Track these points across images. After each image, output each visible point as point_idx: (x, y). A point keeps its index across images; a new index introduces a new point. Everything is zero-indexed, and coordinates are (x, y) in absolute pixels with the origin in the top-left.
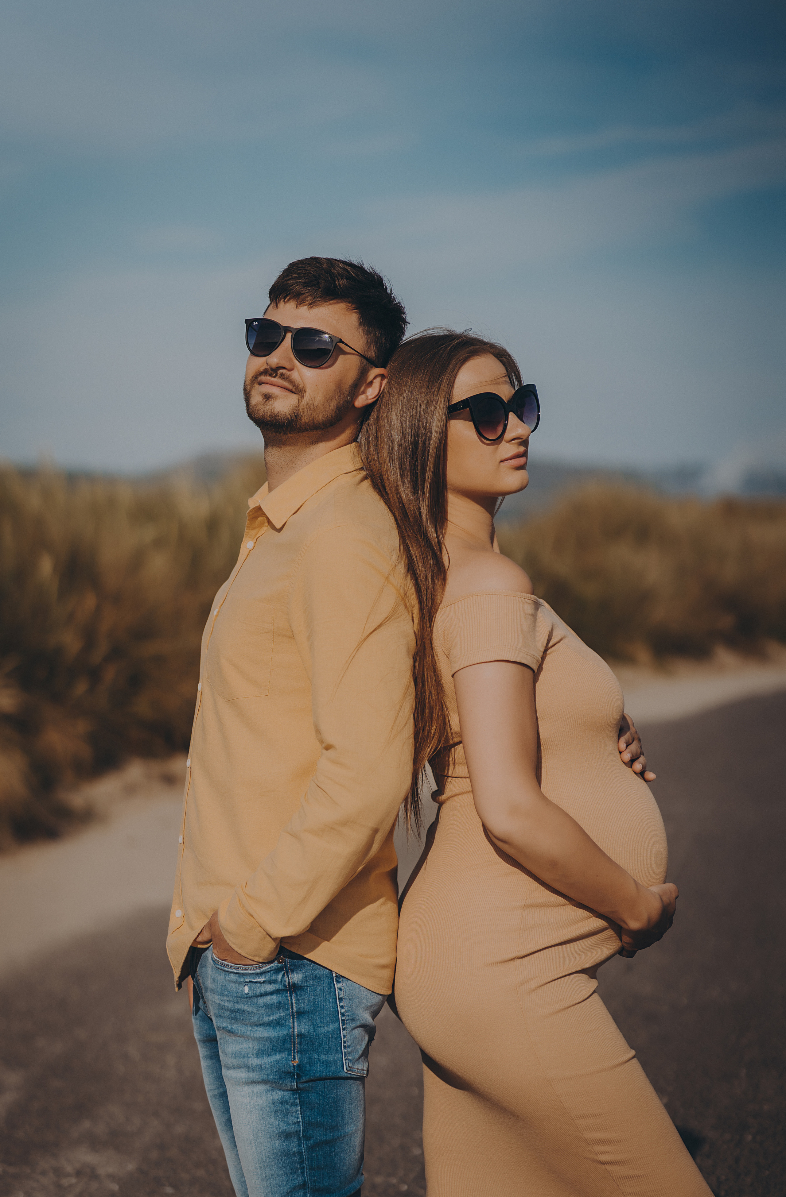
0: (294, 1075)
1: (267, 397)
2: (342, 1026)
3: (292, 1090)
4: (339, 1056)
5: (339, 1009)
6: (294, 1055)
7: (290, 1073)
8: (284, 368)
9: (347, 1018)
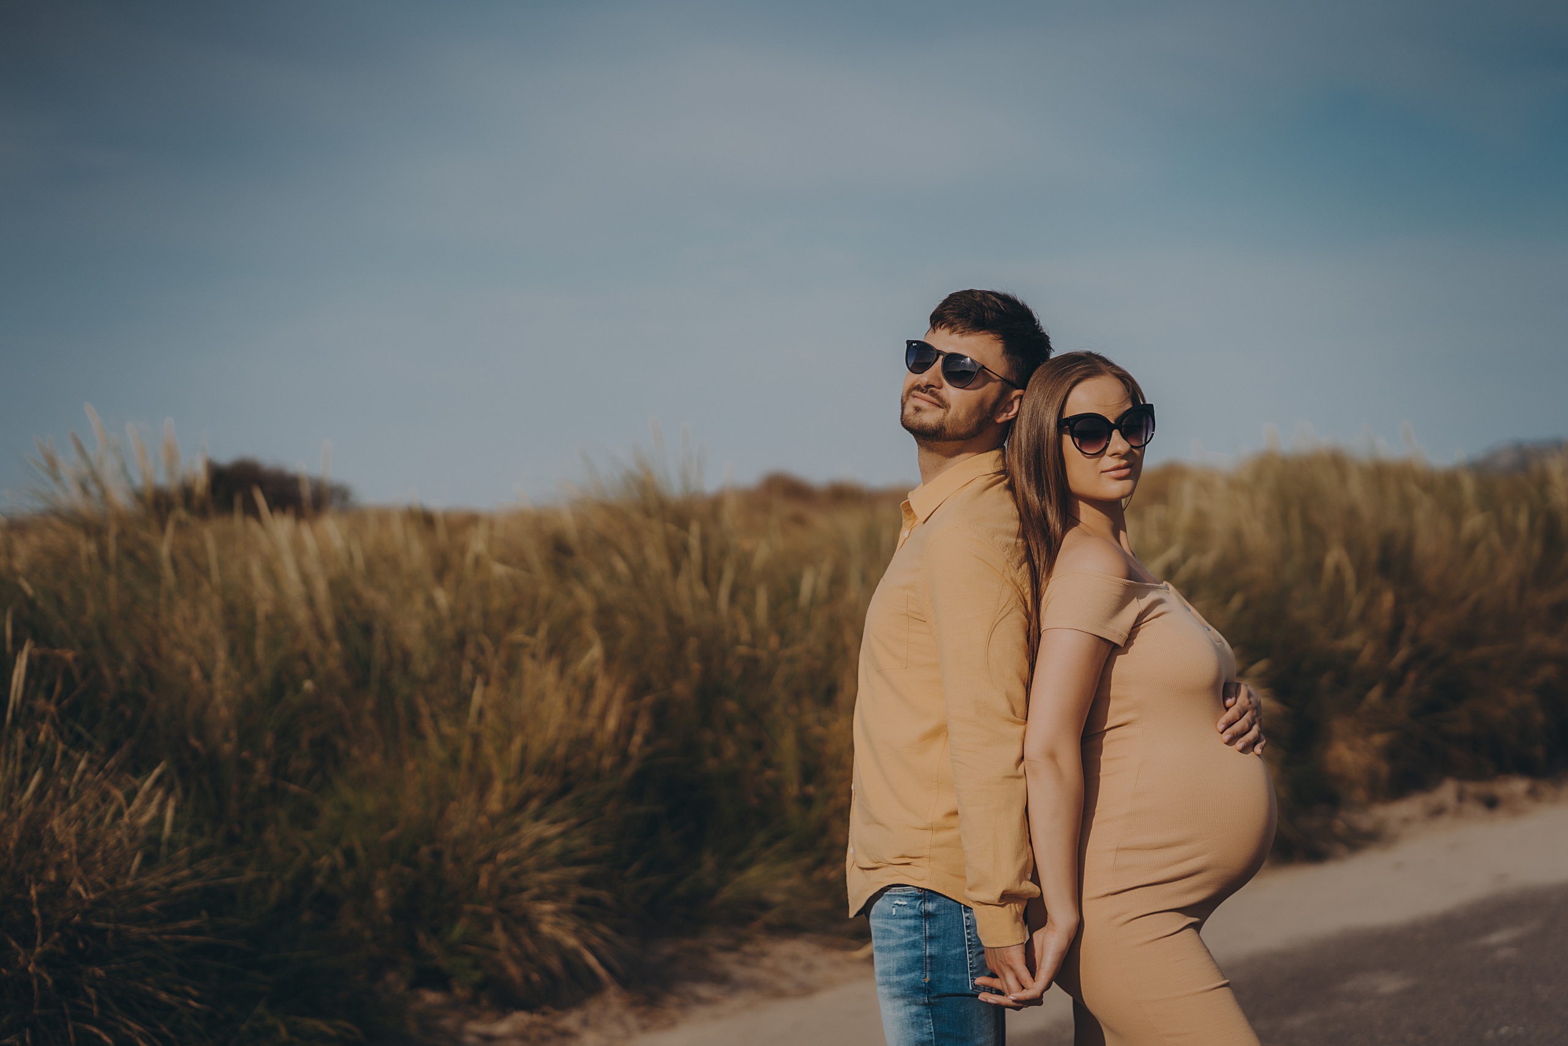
0: (925, 991)
1: (918, 409)
2: (969, 950)
3: (924, 1004)
4: (965, 976)
5: (966, 935)
6: (926, 974)
7: (922, 988)
8: (933, 386)
9: (973, 943)
